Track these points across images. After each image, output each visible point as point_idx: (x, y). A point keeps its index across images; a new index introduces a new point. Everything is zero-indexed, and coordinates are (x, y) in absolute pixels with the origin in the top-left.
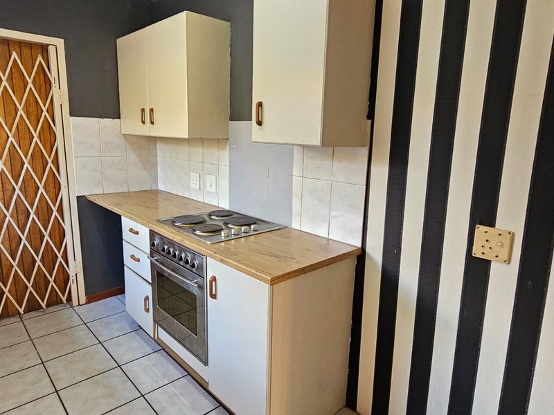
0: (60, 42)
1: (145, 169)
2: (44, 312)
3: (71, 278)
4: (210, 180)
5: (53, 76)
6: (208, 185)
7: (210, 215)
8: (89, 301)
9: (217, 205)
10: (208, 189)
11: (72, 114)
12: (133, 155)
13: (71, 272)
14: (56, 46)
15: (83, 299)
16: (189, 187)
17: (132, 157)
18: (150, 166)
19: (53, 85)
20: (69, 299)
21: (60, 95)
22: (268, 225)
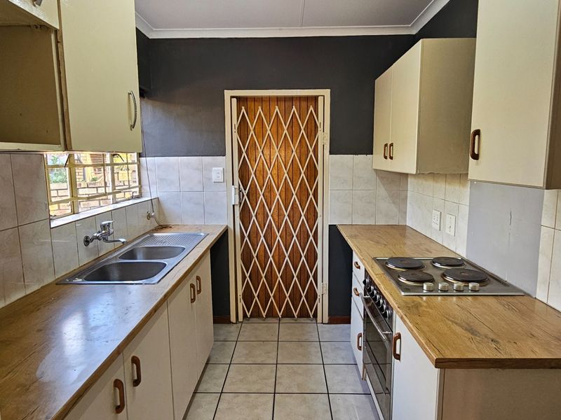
0: (327, 93)
1: (394, 203)
2: (296, 320)
3: (318, 297)
4: (449, 220)
5: (319, 121)
6: (448, 226)
7: (434, 261)
8: (331, 322)
9: (454, 251)
10: (447, 231)
11: (331, 153)
12: (383, 188)
13: (319, 292)
14: (324, 96)
15: (326, 319)
16: (430, 226)
17: (382, 191)
18: (400, 200)
19: (319, 129)
20: (315, 316)
21: (324, 137)
22: (502, 287)
